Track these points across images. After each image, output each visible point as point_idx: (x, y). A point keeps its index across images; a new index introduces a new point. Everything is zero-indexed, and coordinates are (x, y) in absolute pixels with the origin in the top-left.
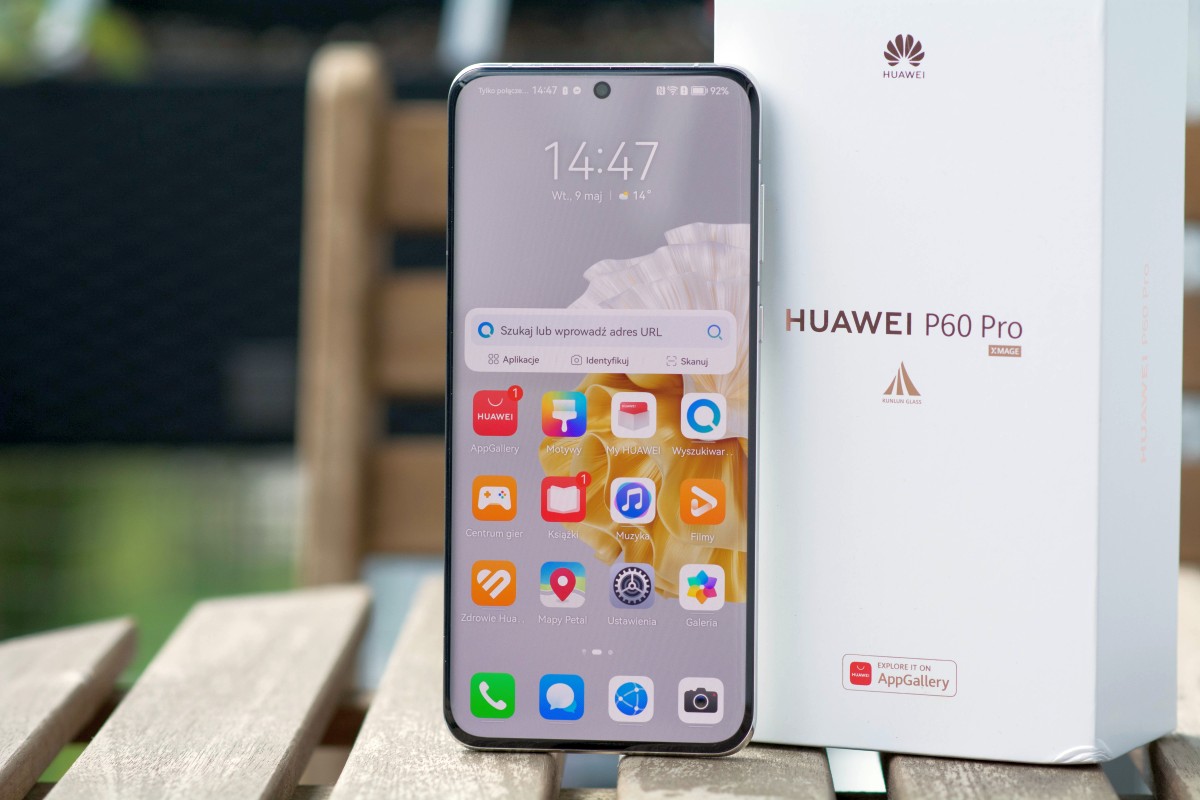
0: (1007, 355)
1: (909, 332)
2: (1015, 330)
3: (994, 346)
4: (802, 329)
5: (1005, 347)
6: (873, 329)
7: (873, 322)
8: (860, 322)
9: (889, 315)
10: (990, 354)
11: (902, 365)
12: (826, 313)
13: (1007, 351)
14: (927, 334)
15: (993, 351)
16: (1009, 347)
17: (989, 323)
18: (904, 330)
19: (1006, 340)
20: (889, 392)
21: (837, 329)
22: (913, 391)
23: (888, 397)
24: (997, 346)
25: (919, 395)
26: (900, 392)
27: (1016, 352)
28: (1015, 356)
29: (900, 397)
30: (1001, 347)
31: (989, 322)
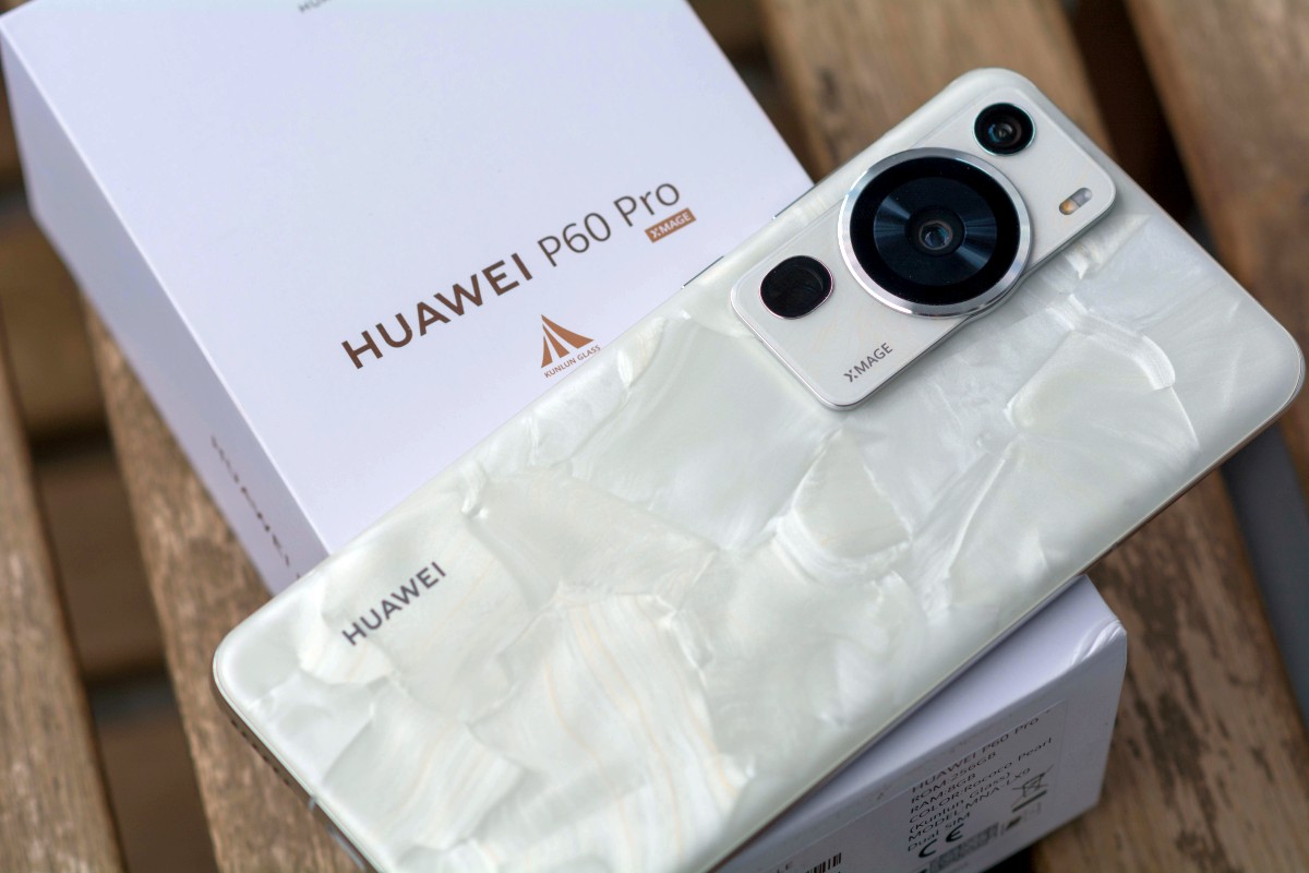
0: (676, 228)
1: (528, 276)
2: (667, 195)
3: (653, 228)
4: (379, 355)
5: (667, 221)
6: (477, 300)
7: (471, 291)
8: (454, 302)
9: (487, 272)
10: (653, 240)
11: (544, 319)
12: (400, 317)
13: (673, 224)
14: (554, 264)
15: (655, 234)
16: (673, 218)
17: (626, 208)
18: (520, 277)
19: (662, 213)
20: (547, 360)
21: (428, 328)
22: (579, 341)
23: (549, 367)
24: (657, 226)
25: (591, 340)
26: (562, 352)
27: (687, 217)
28: (686, 223)
29: (566, 358)
30: (662, 224)
31: (626, 206)
